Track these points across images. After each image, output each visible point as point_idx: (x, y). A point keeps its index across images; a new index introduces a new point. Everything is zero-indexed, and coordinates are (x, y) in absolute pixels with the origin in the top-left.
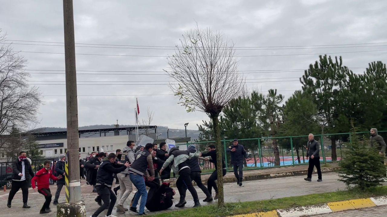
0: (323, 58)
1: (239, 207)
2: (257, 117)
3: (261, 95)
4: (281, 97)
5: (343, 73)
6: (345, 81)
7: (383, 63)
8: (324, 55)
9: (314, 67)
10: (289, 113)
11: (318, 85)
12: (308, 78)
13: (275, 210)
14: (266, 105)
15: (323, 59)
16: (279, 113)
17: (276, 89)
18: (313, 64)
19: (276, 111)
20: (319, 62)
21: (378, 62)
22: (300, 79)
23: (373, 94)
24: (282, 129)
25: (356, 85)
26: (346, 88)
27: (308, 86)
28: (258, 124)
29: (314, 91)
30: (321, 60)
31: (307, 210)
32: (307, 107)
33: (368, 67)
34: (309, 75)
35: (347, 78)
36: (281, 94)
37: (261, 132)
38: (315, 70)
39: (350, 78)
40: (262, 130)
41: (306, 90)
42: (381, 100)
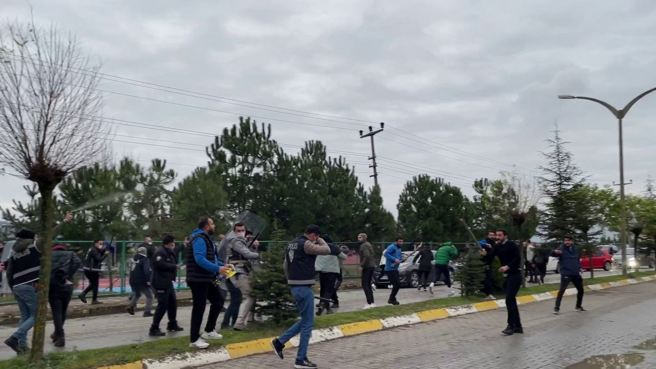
0: (244, 121)
1: (72, 358)
2: (126, 204)
3: (138, 166)
4: (172, 174)
5: (271, 150)
6: (271, 162)
7: (324, 144)
8: (247, 118)
9: (230, 133)
10: (182, 202)
11: (233, 163)
12: (219, 150)
13: (139, 362)
14: (145, 185)
15: (244, 124)
16: (167, 200)
17: (166, 159)
18: (230, 128)
19: (161, 196)
20: (238, 127)
21: (317, 141)
22: (207, 148)
23: (305, 187)
24: (167, 228)
25: (285, 170)
26: (272, 173)
27: (217, 163)
28: (125, 217)
29: (227, 171)
30: (242, 124)
31: (194, 358)
32: (213, 195)
33: (304, 146)
34: (221, 145)
35: (275, 159)
36: (172, 168)
37: (130, 231)
38: (231, 138)
39: (279, 158)
40: (132, 228)
41: (214, 169)
42: (316, 197)
